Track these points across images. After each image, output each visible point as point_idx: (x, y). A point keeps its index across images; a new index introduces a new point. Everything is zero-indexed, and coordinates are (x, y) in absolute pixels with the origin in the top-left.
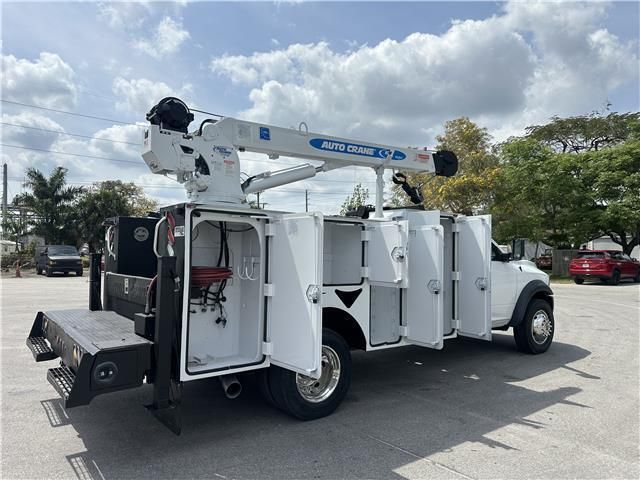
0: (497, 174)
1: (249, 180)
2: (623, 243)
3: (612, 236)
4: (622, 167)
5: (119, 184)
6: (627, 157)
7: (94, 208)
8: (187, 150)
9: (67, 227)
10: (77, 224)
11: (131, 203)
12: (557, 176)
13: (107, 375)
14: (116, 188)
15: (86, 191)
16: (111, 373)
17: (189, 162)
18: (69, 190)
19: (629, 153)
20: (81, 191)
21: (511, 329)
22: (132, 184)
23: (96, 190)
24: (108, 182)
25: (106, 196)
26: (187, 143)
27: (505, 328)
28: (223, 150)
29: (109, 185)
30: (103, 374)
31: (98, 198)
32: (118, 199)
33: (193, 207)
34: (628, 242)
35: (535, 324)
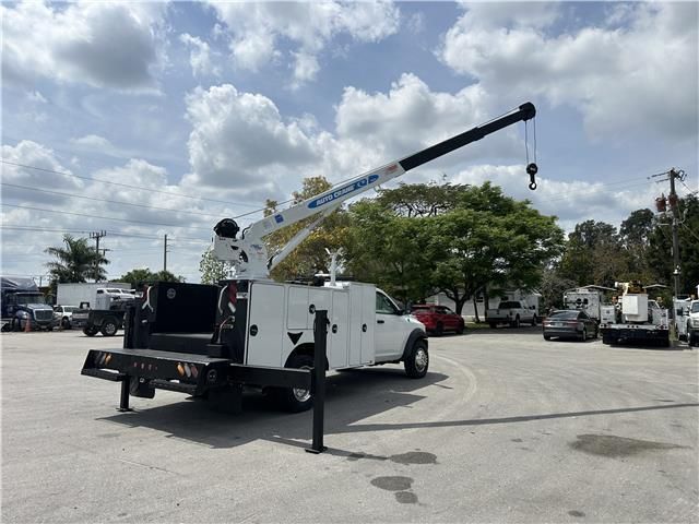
0: (346, 233)
2: (456, 300)
3: (447, 293)
4: (447, 233)
6: (451, 224)
8: (235, 248)
12: (398, 237)
13: (213, 377)
17: (236, 255)
19: (454, 220)
21: (402, 363)
26: (235, 244)
27: (397, 362)
28: (257, 247)
30: (211, 376)
33: (253, 282)
34: (460, 298)
35: (417, 358)
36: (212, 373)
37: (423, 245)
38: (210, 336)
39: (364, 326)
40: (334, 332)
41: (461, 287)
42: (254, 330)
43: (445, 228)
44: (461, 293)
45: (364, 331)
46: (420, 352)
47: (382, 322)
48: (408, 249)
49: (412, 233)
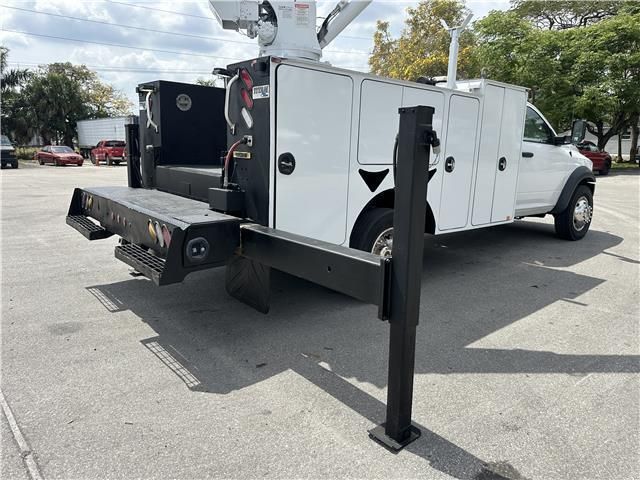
1: (325, 24)
2: (599, 134)
5: (68, 66)
6: (611, 34)
7: (41, 94)
9: (14, 116)
10: (25, 111)
11: (84, 88)
13: (199, 252)
14: (66, 71)
15: (31, 75)
16: (203, 249)
18: (12, 73)
19: (616, 29)
20: (25, 74)
21: (551, 217)
22: (84, 67)
23: (42, 73)
24: (57, 65)
25: (54, 80)
27: (543, 215)
29: (58, 67)
30: (195, 250)
31: (45, 82)
32: (69, 84)
33: (279, 61)
34: (605, 132)
35: (577, 210)
36: (198, 245)
37: (567, 64)
38: (218, 172)
39: (503, 160)
40: (449, 169)
41: (607, 120)
42: (287, 164)
43: (599, 42)
44: (606, 128)
45: (501, 168)
46: (582, 203)
47: (530, 155)
48: (547, 71)
49: (553, 49)
